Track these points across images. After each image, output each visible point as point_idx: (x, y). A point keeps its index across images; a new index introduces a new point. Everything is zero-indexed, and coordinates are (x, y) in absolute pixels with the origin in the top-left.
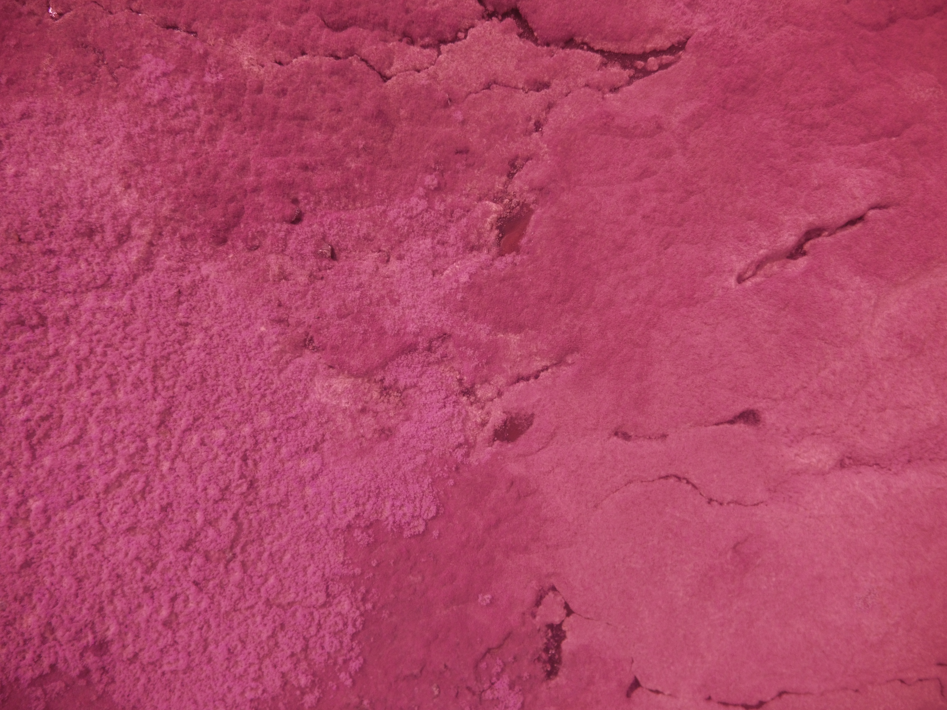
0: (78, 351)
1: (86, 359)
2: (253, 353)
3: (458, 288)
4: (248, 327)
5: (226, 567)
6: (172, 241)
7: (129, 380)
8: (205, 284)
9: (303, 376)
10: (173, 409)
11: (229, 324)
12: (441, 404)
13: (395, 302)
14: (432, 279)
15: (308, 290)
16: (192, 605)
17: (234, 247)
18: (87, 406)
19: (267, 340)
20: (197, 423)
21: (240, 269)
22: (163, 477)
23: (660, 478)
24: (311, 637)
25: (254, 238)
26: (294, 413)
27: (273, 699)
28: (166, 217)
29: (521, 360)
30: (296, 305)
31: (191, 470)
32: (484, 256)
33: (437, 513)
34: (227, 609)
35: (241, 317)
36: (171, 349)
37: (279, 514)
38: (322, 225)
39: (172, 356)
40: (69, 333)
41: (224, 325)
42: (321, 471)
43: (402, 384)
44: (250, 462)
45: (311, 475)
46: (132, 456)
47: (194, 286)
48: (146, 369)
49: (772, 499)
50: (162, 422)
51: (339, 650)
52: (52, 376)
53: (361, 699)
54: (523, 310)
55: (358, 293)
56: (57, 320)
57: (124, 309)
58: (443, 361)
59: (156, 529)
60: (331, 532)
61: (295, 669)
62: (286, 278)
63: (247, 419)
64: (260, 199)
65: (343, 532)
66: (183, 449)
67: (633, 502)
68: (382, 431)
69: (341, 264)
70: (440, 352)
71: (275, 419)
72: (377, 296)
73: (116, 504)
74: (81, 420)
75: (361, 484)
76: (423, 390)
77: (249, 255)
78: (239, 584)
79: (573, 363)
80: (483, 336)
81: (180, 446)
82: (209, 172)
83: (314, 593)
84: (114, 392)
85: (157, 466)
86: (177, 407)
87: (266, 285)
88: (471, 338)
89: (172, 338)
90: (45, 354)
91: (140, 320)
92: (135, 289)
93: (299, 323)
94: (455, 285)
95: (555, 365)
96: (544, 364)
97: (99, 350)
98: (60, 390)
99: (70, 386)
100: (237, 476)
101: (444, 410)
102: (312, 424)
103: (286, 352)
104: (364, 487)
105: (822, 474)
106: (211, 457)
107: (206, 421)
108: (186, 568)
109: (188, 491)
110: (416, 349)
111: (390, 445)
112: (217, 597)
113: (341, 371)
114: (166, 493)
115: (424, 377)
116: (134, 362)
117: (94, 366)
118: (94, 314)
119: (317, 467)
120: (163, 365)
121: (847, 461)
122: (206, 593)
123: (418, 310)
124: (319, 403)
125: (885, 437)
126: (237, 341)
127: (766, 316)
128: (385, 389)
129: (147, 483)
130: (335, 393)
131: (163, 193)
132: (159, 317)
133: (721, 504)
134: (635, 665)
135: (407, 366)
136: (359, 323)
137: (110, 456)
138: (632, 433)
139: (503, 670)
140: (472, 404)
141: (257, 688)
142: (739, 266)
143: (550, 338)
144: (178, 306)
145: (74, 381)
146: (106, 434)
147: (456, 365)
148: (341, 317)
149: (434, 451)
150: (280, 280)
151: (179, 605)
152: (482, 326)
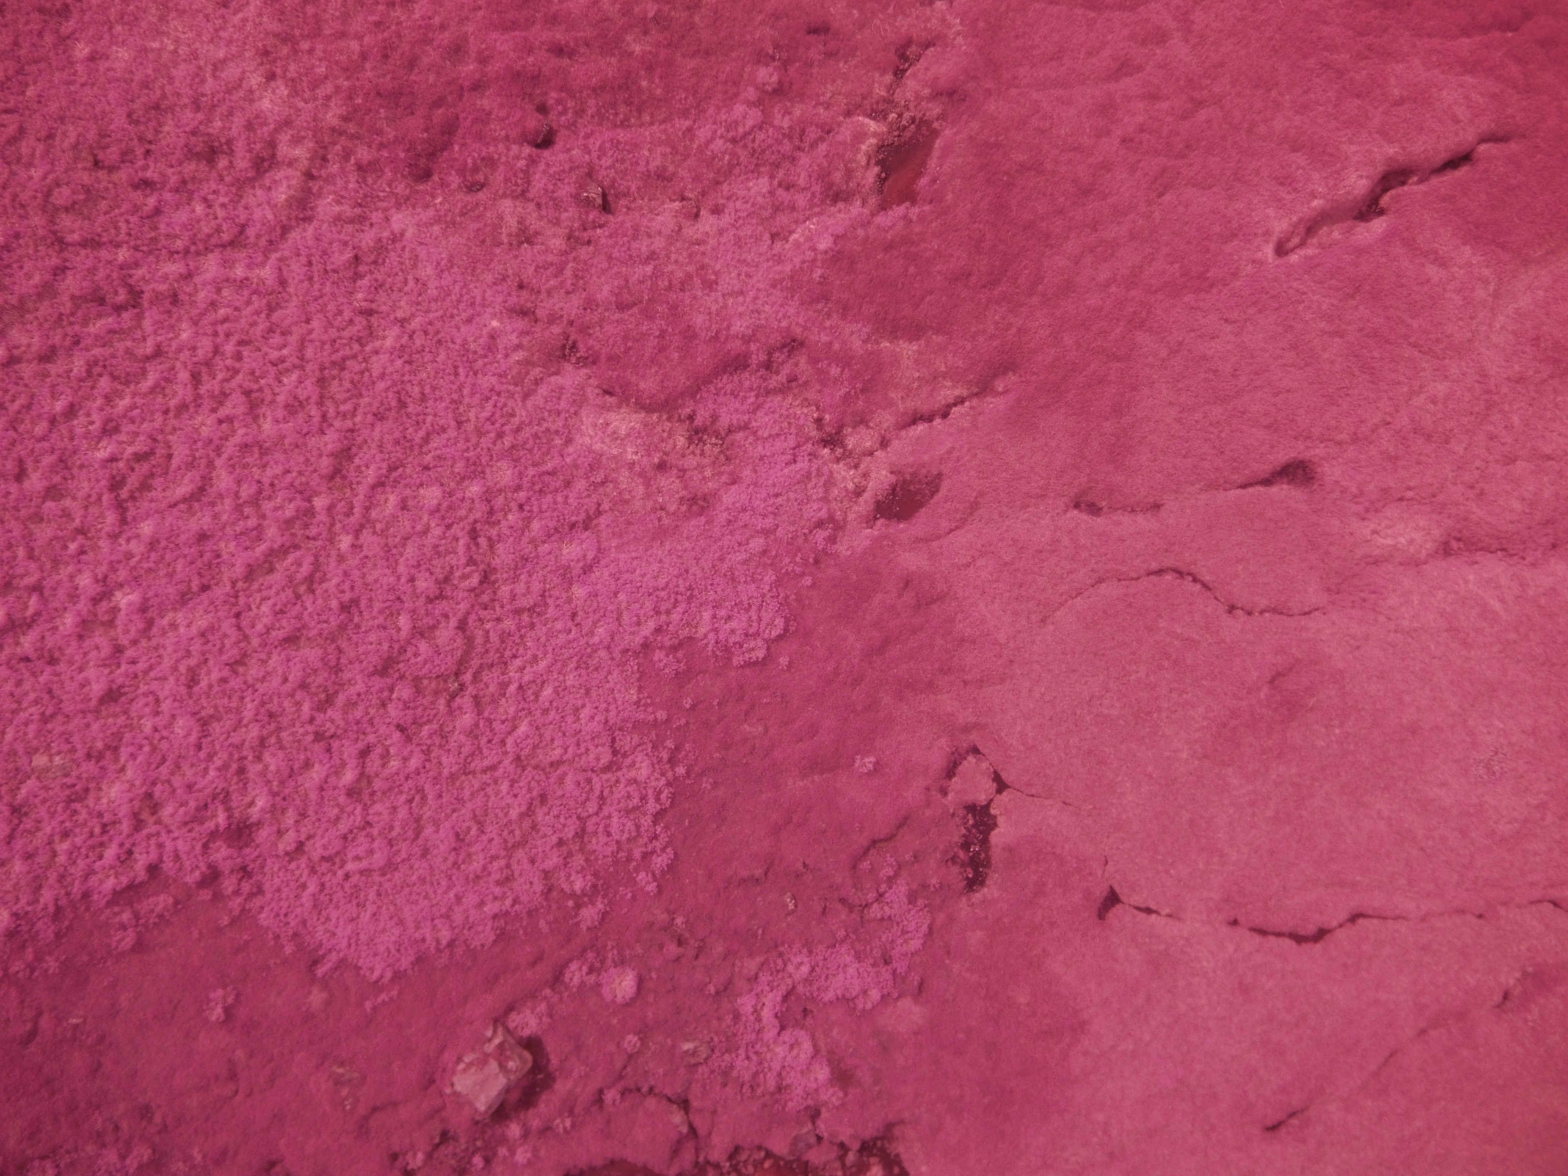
0: (194, 349)
1: (208, 364)
2: (480, 362)
3: (814, 260)
4: (469, 320)
5: (449, 704)
6: (343, 169)
7: (281, 399)
8: (398, 246)
9: (563, 404)
10: (354, 449)
11: (440, 313)
12: (789, 457)
13: (710, 286)
14: (771, 248)
15: (566, 263)
16: (394, 764)
17: (444, 184)
18: (211, 441)
19: (501, 343)
20: (395, 474)
21: (454, 223)
22: (341, 558)
23: (1150, 573)
24: (589, 816)
25: (476, 169)
26: (549, 466)
27: (530, 913)
28: (333, 129)
29: (919, 387)
30: (548, 286)
31: (387, 549)
32: (856, 209)
33: (786, 630)
34: (453, 770)
35: (459, 301)
36: (347, 352)
37: (532, 626)
38: (587, 150)
39: (349, 363)
40: (179, 319)
41: (431, 315)
42: (596, 560)
43: (724, 421)
44: (482, 541)
45: (581, 564)
46: (289, 523)
47: (380, 248)
48: (308, 383)
49: (1333, 603)
50: (336, 473)
51: (635, 838)
52: (152, 390)
53: (672, 913)
54: (923, 298)
55: (649, 269)
56: (157, 297)
57: (267, 282)
58: (789, 388)
59: (333, 640)
60: (617, 655)
61: (565, 865)
62: (529, 241)
63: (474, 472)
64: (485, 102)
65: (636, 654)
66: (374, 514)
67: (1105, 612)
68: (693, 500)
69: (620, 219)
70: (786, 370)
71: (520, 473)
72: (680, 274)
73: (264, 599)
74: (204, 462)
75: (662, 582)
76: (760, 433)
77: (469, 198)
78: (471, 732)
79: (1006, 392)
80: (857, 344)
81: (367, 509)
82: (402, 54)
83: (592, 747)
84: (255, 418)
85: (331, 541)
86: (360, 448)
87: (498, 251)
88: (837, 346)
89: (346, 334)
90: (140, 352)
91: (295, 301)
92: (286, 249)
93: (553, 319)
94: (809, 255)
95: (977, 394)
96: (957, 392)
97: (229, 348)
98: (166, 412)
99: (183, 407)
100: (463, 561)
101: (792, 467)
102: (580, 485)
103: (534, 365)
104: (667, 584)
105: (1414, 563)
106: (419, 528)
107: (408, 471)
108: (384, 705)
109: (384, 581)
110: (746, 366)
111: (707, 522)
112: (435, 752)
113: (624, 400)
114: (348, 583)
115: (760, 414)
116: (287, 370)
117: (220, 376)
118: (219, 290)
119: (590, 555)
120: (334, 378)
121: (1455, 545)
122: (418, 745)
123: (748, 299)
124: (590, 451)
125: (1517, 505)
126: (453, 342)
127: (1325, 307)
128: (697, 432)
129: (316, 565)
130: (615, 436)
131: (328, 88)
132: (326, 299)
133: (1250, 613)
134: (1110, 867)
135: (732, 393)
136: (652, 318)
137: (252, 522)
138: (1104, 503)
139: (897, 875)
140: (838, 460)
141: (504, 896)
142: (1280, 226)
143: (969, 347)
144: (355, 282)
145: (189, 398)
146: (245, 486)
147: (811, 395)
148: (622, 307)
149: (780, 533)
150: (520, 243)
151: (373, 763)
152: (855, 327)
